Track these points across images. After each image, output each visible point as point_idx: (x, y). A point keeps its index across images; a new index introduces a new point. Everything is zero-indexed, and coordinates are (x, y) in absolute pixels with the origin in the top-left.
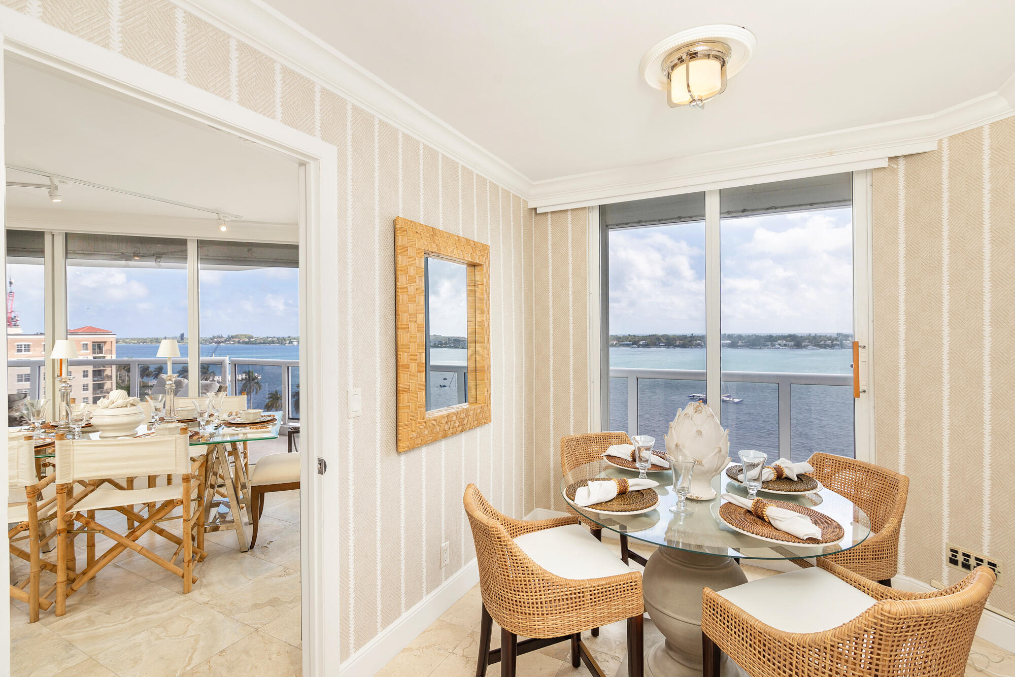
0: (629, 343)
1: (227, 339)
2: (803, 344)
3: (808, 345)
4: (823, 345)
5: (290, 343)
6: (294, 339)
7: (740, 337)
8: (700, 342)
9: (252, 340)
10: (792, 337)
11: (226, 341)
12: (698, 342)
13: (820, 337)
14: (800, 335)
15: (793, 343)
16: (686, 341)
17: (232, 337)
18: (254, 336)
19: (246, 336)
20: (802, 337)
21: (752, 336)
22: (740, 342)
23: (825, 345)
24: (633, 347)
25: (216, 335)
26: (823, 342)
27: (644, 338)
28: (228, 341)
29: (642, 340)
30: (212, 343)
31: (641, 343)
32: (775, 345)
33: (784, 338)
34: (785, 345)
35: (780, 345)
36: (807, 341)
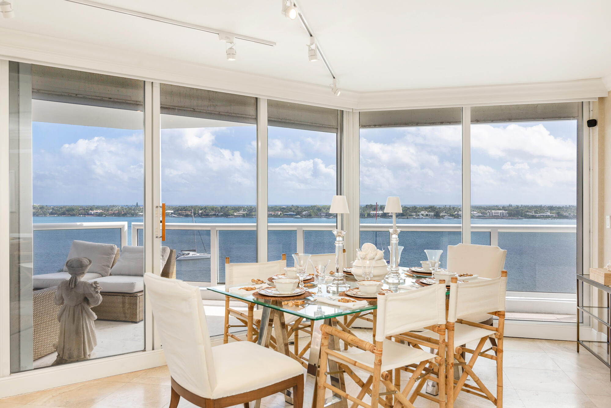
0: (292, 213)
2: (441, 214)
3: (445, 215)
4: (456, 216)
10: (431, 208)
14: (438, 207)
15: (433, 213)
20: (440, 208)
23: (458, 215)
24: (296, 218)
26: (456, 212)
27: (307, 208)
29: (305, 211)
31: (304, 213)
32: (419, 215)
33: (426, 209)
34: (427, 215)
35: (423, 215)
36: (444, 212)
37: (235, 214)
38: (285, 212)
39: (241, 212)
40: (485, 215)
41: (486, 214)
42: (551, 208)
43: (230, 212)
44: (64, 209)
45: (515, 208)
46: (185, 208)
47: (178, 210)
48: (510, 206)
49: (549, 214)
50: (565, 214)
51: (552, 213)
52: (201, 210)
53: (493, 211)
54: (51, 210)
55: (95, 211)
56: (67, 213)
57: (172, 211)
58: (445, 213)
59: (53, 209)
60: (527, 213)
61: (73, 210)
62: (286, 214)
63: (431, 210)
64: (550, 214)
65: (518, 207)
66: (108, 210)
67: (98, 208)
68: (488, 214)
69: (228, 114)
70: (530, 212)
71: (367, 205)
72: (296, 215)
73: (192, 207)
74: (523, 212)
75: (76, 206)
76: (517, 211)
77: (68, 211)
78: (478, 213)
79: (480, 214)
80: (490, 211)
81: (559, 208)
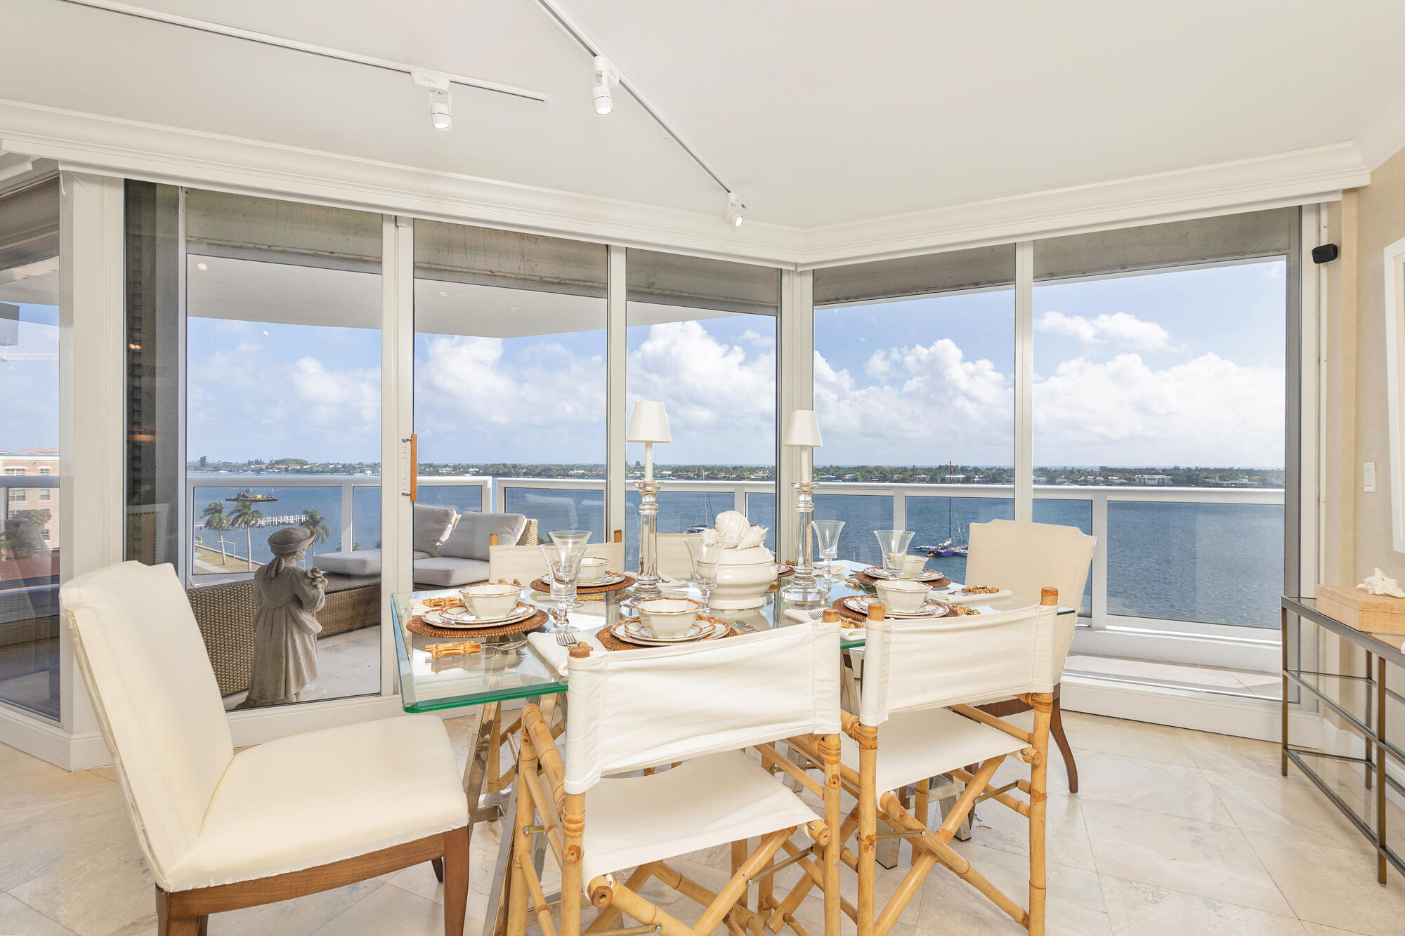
1: (269, 465)
5: (360, 472)
6: (368, 466)
7: (977, 470)
8: (925, 476)
9: (305, 467)
11: (267, 468)
12: (923, 476)
13: (1079, 471)
14: (1053, 469)
15: (1045, 479)
16: (907, 475)
17: (277, 463)
18: (310, 462)
19: (297, 462)
20: (1056, 471)
21: (992, 468)
22: (977, 477)
23: (1086, 481)
25: (253, 460)
28: (271, 468)
29: (849, 474)
30: (248, 470)
36: (1063, 477)
37: (752, 477)
38: (821, 475)
39: (761, 474)
40: (1132, 483)
41: (1134, 480)
42: (1250, 473)
43: (745, 474)
44: (540, 469)
45: (1185, 472)
46: (687, 469)
47: (676, 471)
48: (1176, 469)
49: (1245, 481)
50: (1275, 482)
51: (1252, 480)
52: (707, 470)
53: (1146, 476)
54: (525, 470)
55: (576, 472)
56: (543, 473)
57: (670, 473)
58: (1065, 478)
59: (527, 469)
60: (1207, 480)
61: (550, 470)
62: (821, 478)
63: (1042, 474)
64: (1249, 481)
65: (1189, 470)
66: (591, 470)
67: (579, 467)
68: (1138, 481)
69: (558, 280)
70: (1212, 478)
71: (940, 466)
72: (836, 479)
73: (694, 467)
74: (1199, 478)
75: (553, 465)
76: (1188, 477)
77: (544, 470)
78: (1120, 478)
79: (1124, 481)
80: (1140, 476)
81: (1266, 472)
